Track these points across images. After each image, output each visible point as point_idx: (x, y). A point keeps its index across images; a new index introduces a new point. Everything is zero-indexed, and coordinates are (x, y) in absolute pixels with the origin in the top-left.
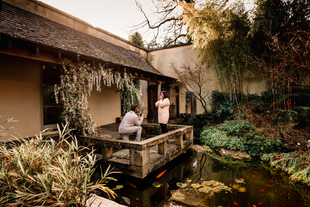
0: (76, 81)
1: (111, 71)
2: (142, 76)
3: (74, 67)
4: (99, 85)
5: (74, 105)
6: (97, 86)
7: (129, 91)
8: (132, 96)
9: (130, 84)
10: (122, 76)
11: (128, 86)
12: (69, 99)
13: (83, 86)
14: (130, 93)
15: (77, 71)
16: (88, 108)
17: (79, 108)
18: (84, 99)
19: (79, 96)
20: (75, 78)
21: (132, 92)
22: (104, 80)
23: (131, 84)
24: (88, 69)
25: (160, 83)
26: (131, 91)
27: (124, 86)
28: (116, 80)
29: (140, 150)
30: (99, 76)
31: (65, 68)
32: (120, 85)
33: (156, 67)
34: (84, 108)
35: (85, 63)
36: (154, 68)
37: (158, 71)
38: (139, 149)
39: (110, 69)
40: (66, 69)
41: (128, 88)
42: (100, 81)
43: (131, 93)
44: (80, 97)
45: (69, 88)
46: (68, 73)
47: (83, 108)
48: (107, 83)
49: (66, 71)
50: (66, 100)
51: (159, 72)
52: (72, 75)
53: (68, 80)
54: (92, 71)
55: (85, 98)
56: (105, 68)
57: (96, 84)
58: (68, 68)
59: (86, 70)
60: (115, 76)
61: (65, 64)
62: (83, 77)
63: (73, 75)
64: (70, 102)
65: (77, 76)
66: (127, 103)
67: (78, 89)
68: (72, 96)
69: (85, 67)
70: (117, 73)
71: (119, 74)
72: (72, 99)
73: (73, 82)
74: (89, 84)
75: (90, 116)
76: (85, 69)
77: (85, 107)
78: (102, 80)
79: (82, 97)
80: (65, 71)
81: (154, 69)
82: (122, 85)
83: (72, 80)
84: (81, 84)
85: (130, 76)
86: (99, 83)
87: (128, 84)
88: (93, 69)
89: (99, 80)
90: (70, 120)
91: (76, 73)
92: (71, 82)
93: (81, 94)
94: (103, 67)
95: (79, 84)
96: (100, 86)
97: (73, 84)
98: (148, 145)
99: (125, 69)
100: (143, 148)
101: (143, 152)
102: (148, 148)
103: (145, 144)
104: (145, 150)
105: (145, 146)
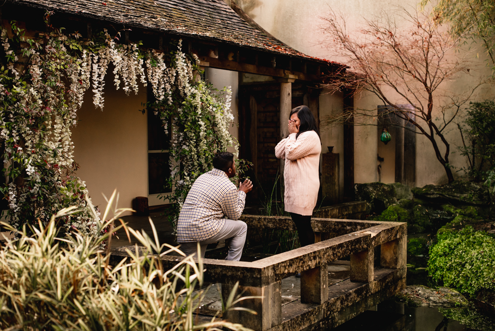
0: (38, 81)
1: (137, 51)
2: (230, 59)
3: (34, 44)
4: (101, 89)
5: (33, 153)
6: (94, 91)
7: (191, 106)
8: (201, 123)
9: (193, 83)
10: (170, 62)
11: (189, 90)
12: (20, 135)
13: (58, 92)
14: (196, 114)
15: (43, 52)
16: (73, 164)
17: (51, 160)
18: (61, 133)
19: (48, 125)
20: (36, 71)
21: (202, 108)
22: (117, 77)
23: (198, 84)
24: (71, 47)
25: (287, 79)
26: (199, 106)
27: (174, 88)
28: (150, 74)
29: (254, 285)
30: (101, 64)
31: (7, 46)
32: (163, 86)
33: (268, 29)
34: (64, 164)
35: (64, 33)
36: (262, 30)
37: (279, 41)
38: (251, 281)
39: (135, 45)
40: (9, 49)
41: (189, 94)
42: (102, 77)
43: (199, 111)
44: (50, 127)
45: (19, 100)
46: (16, 59)
47: (60, 164)
48: (122, 84)
49: (11, 55)
50: (11, 136)
51: (280, 43)
52: (26, 63)
53: (17, 78)
54: (85, 52)
55: (64, 130)
56: (119, 43)
57: (92, 88)
58: (16, 46)
59: (64, 49)
60: (149, 61)
61: (7, 36)
62: (56, 69)
63: (31, 64)
64: (22, 142)
65: (40, 67)
66: (184, 147)
67: (46, 102)
68: (28, 126)
69: (62, 42)
70: (153, 54)
71: (160, 58)
72: (28, 135)
73: (31, 83)
74: (74, 88)
75: (82, 188)
76: (62, 45)
77: (66, 159)
78: (109, 77)
79: (55, 126)
80: (7, 53)
81: (263, 34)
82: (168, 86)
83: (28, 79)
84: (54, 88)
85: (193, 62)
86: (99, 83)
87: (187, 85)
88: (85, 47)
89: (99, 76)
91: (39, 59)
92: (24, 83)
93: (53, 118)
94: (115, 41)
95: (49, 88)
96: (103, 91)
97: (32, 90)
98: (278, 272)
99: (181, 41)
100: (264, 279)
101: (263, 289)
102: (276, 280)
103: (268, 267)
104: (268, 283)
105: (270, 273)
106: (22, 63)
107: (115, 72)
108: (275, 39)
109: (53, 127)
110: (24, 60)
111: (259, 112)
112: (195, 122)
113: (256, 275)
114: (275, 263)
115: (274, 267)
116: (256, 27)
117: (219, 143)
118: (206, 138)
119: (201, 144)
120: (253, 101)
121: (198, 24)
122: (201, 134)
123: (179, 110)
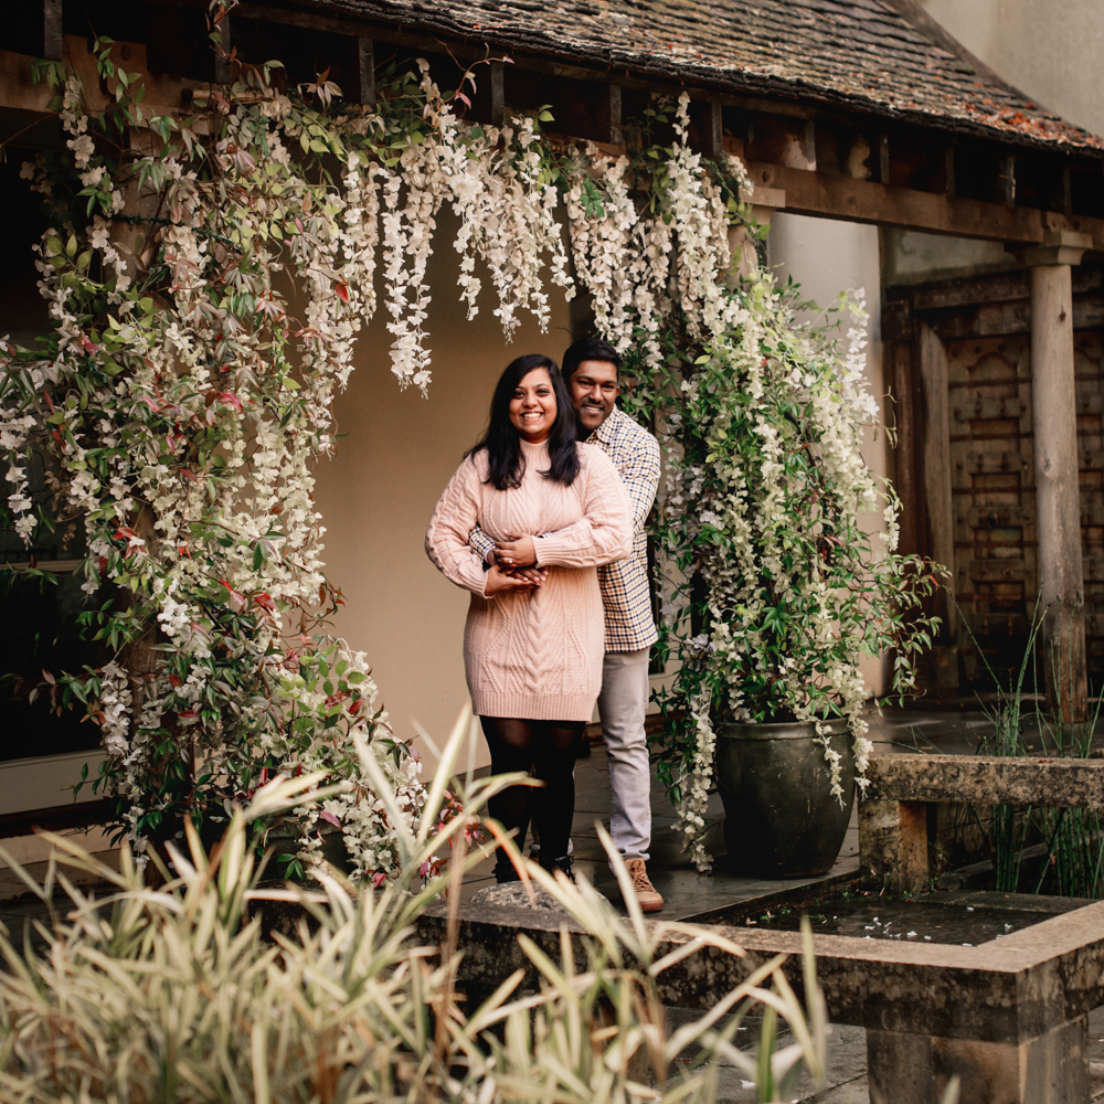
0: (194, 295)
1: (533, 146)
2: (859, 171)
3: (176, 136)
4: (416, 320)
5: (184, 555)
6: (391, 327)
7: (729, 371)
8: (765, 430)
9: (733, 285)
10: (648, 196)
11: (719, 312)
12: (137, 493)
13: (265, 336)
14: (744, 399)
15: (207, 169)
16: (323, 590)
17: (245, 579)
18: (278, 482)
19: (231, 453)
20: (187, 252)
21: (767, 378)
22: (468, 264)
23: (746, 285)
24: (305, 143)
25: (1055, 250)
26: (756, 371)
27: (667, 308)
28: (582, 247)
29: (990, 1035)
30: (411, 214)
31: (84, 149)
32: (626, 299)
33: (976, 43)
34: (291, 590)
35: (282, 83)
36: (958, 51)
37: (1016, 95)
38: (977, 1020)
39: (529, 124)
40: (93, 164)
41: (718, 328)
42: (420, 267)
43: (757, 388)
44: (238, 462)
45: (129, 371)
46: (117, 202)
47: (276, 591)
48: (489, 297)
49: (100, 187)
50: (104, 497)
51: (1018, 98)
52: (150, 224)
53: (123, 284)
54: (354, 160)
55: (288, 470)
56: (476, 114)
57: (383, 315)
58: (116, 147)
59: (281, 154)
60: (575, 194)
61: (83, 108)
62: (257, 240)
63: (168, 223)
64: (145, 514)
65: (202, 234)
67: (222, 377)
68: (162, 459)
69: (273, 124)
70: (589, 161)
71: (615, 177)
72: (163, 492)
73: (168, 301)
74: (319, 316)
75: (354, 676)
76: (273, 139)
77: (298, 574)
78: (443, 264)
79: (258, 458)
80: (86, 179)
81: (962, 67)
82: (645, 300)
83: (158, 285)
84: (249, 322)
85: (730, 190)
86: (411, 294)
87: (713, 291)
88: (354, 142)
89: (409, 262)
90: (151, 721)
91: (195, 201)
92: (147, 303)
93: (249, 430)
94: (458, 109)
95: (231, 325)
96: (424, 326)
97: (173, 332)
98: (1074, 985)
99: (684, 101)
100: (1025, 1012)
101: (1023, 1050)
102: (1070, 1015)
103: (1039, 967)
104: (1040, 1029)
105: (1048, 988)
106: (138, 221)
107: (460, 245)
108: (1003, 86)
109: (249, 460)
110: (144, 209)
111: (952, 386)
112: (741, 429)
113: (996, 997)
114: (1063, 950)
115: (1063, 966)
116: (936, 36)
117: (829, 501)
118: (781, 483)
119: (767, 504)
120: (931, 345)
121: (738, 31)
122: (766, 469)
123: (685, 386)
